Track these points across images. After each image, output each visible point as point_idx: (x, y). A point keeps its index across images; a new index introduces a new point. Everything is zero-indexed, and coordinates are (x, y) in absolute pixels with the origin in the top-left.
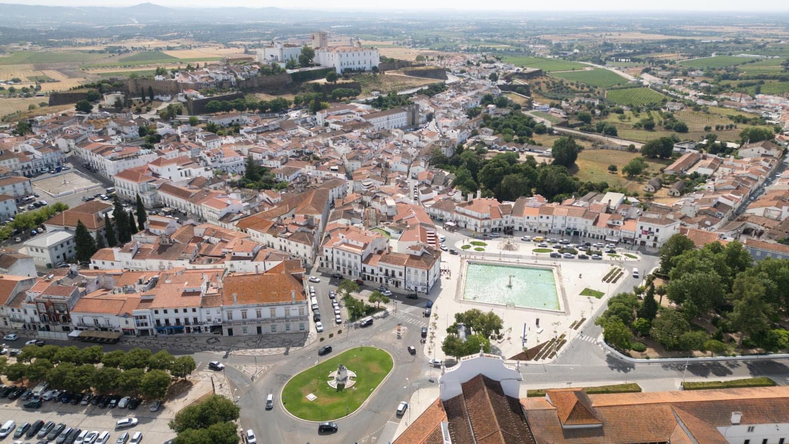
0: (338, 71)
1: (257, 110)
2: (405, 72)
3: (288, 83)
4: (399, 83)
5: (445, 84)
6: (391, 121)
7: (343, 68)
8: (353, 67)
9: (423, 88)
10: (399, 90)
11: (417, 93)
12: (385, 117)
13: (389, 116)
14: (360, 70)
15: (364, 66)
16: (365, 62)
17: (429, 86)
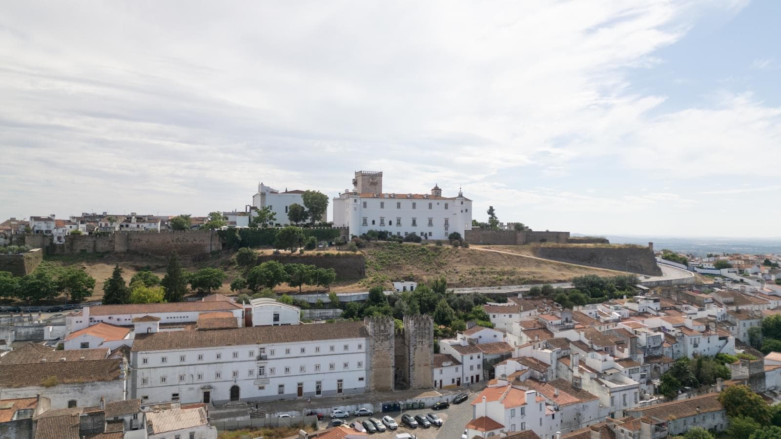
0: (353, 235)
2: (535, 251)
3: (208, 250)
4: (498, 269)
5: (634, 282)
6: (279, 366)
7: (365, 230)
8: (394, 230)
9: (555, 286)
10: (483, 285)
11: (525, 294)
12: (243, 351)
13: (268, 347)
14: (412, 238)
15: (427, 230)
16: (430, 224)
17: (575, 281)
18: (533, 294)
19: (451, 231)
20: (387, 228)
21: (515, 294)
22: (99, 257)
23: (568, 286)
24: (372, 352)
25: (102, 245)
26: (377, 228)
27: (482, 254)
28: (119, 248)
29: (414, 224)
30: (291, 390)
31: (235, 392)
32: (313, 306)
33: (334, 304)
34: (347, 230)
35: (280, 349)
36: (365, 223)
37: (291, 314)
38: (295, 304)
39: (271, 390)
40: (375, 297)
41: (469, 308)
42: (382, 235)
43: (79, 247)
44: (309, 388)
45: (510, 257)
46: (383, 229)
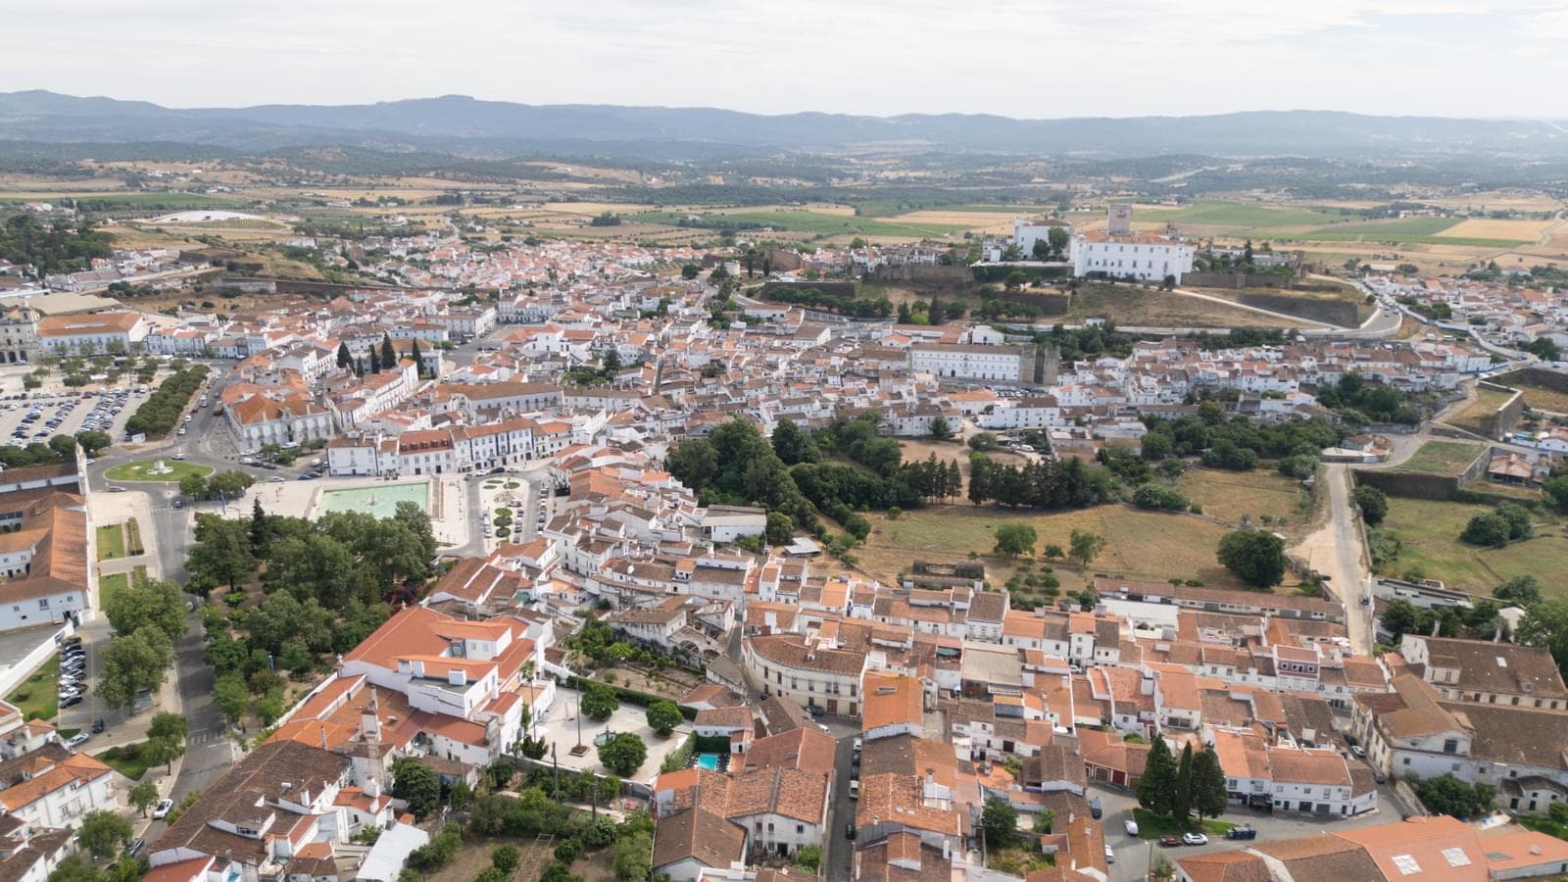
0: (1077, 273)
1: (835, 310)
2: (1240, 297)
4: (1186, 313)
5: (1293, 334)
6: (975, 364)
7: (1089, 269)
8: (1115, 271)
9: (1210, 332)
10: (1161, 325)
11: (1179, 337)
12: (958, 355)
13: (969, 355)
14: (1130, 279)
15: (1146, 271)
16: (1150, 265)
17: (1234, 329)
18: (1190, 336)
19: (1168, 273)
20: (1108, 269)
21: (1170, 336)
22: (895, 282)
23: (1227, 332)
24: (1022, 363)
25: (896, 275)
26: (1100, 268)
27: (1182, 298)
28: (907, 277)
29: (1135, 265)
30: (979, 375)
31: (953, 373)
32: (1016, 333)
33: (1031, 332)
34: (1073, 269)
35: (975, 356)
36: (1089, 263)
37: (996, 337)
38: (1005, 331)
39: (970, 375)
40: (1058, 331)
41: (1124, 342)
42: (1102, 275)
43: (883, 274)
44: (988, 376)
45: (1206, 302)
46: (1103, 269)
